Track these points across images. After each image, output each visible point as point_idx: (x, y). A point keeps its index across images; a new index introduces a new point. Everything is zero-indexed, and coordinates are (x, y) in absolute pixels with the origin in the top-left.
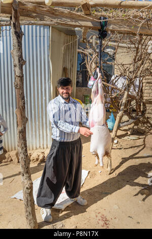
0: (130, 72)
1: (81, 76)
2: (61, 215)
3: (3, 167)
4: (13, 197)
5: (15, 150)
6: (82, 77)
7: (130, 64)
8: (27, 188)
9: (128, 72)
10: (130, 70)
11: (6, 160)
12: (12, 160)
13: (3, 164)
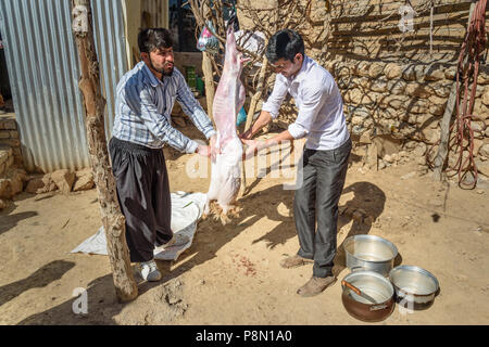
0: (271, 24)
1: (176, 30)
2: (173, 268)
3: (40, 202)
4: (76, 250)
5: (61, 168)
6: (179, 33)
7: (271, 10)
8: (115, 228)
9: (267, 24)
10: (272, 20)
11: (44, 189)
12: (57, 188)
13: (39, 196)
